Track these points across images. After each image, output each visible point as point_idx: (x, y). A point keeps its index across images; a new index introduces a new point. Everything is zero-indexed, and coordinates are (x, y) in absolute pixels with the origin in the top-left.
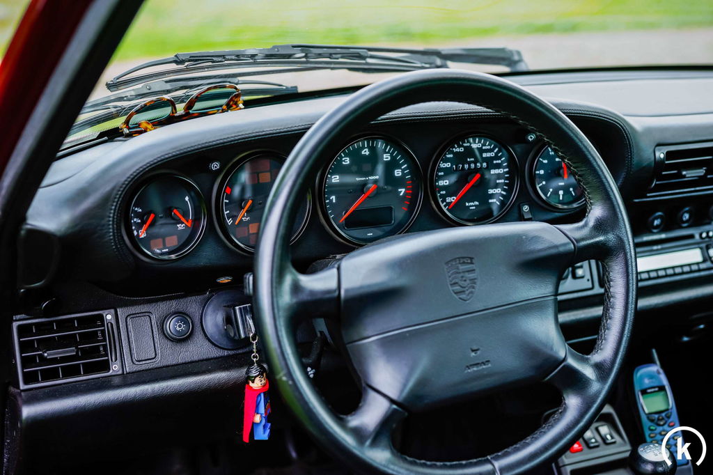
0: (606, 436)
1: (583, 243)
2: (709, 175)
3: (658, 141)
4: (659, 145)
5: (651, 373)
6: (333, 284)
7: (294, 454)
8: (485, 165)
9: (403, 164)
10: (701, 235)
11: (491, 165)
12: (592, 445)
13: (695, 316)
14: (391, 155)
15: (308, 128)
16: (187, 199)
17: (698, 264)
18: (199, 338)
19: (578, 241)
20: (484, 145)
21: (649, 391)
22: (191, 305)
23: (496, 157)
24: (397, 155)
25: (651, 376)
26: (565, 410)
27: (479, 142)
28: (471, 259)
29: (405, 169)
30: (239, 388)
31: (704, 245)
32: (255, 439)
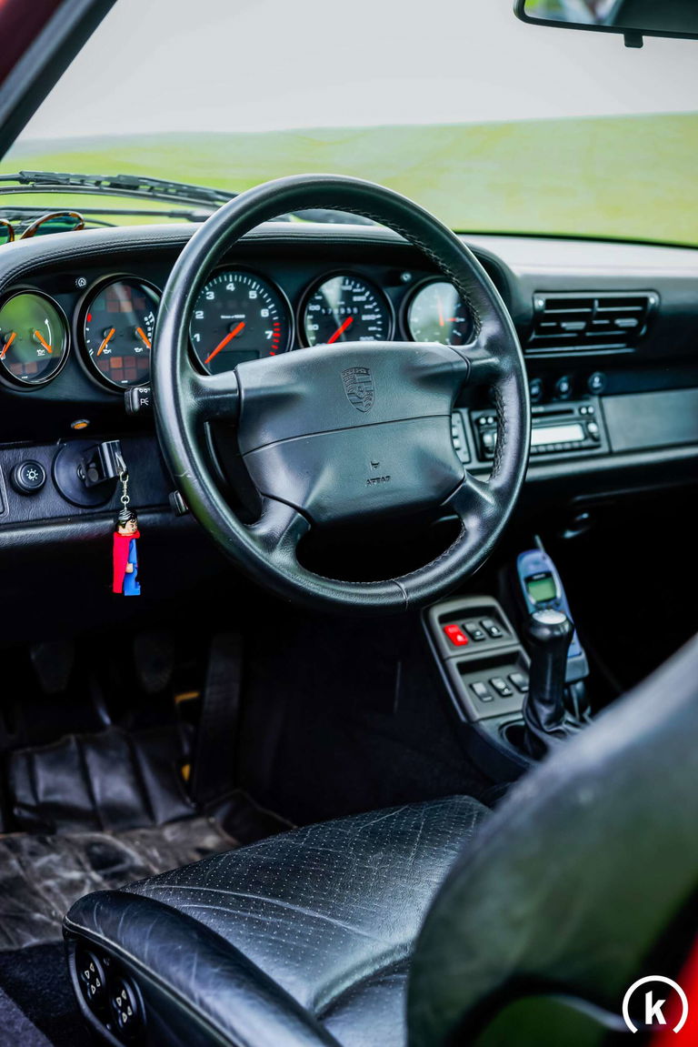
0: (490, 629)
1: (476, 363)
2: (590, 331)
3: (536, 287)
4: (538, 291)
5: (535, 561)
6: (234, 385)
7: (107, 720)
8: (355, 310)
9: (270, 304)
10: (580, 410)
11: (363, 311)
12: (477, 638)
13: (579, 498)
14: (258, 291)
15: (188, 240)
16: (47, 322)
17: (579, 441)
18: (50, 492)
19: (471, 360)
20: (354, 287)
21: (536, 577)
22: (42, 455)
23: (368, 302)
24: (264, 293)
25: (536, 563)
26: (466, 535)
27: (350, 284)
28: (367, 370)
29: (272, 310)
30: (107, 540)
31: (584, 422)
32: (126, 594)
